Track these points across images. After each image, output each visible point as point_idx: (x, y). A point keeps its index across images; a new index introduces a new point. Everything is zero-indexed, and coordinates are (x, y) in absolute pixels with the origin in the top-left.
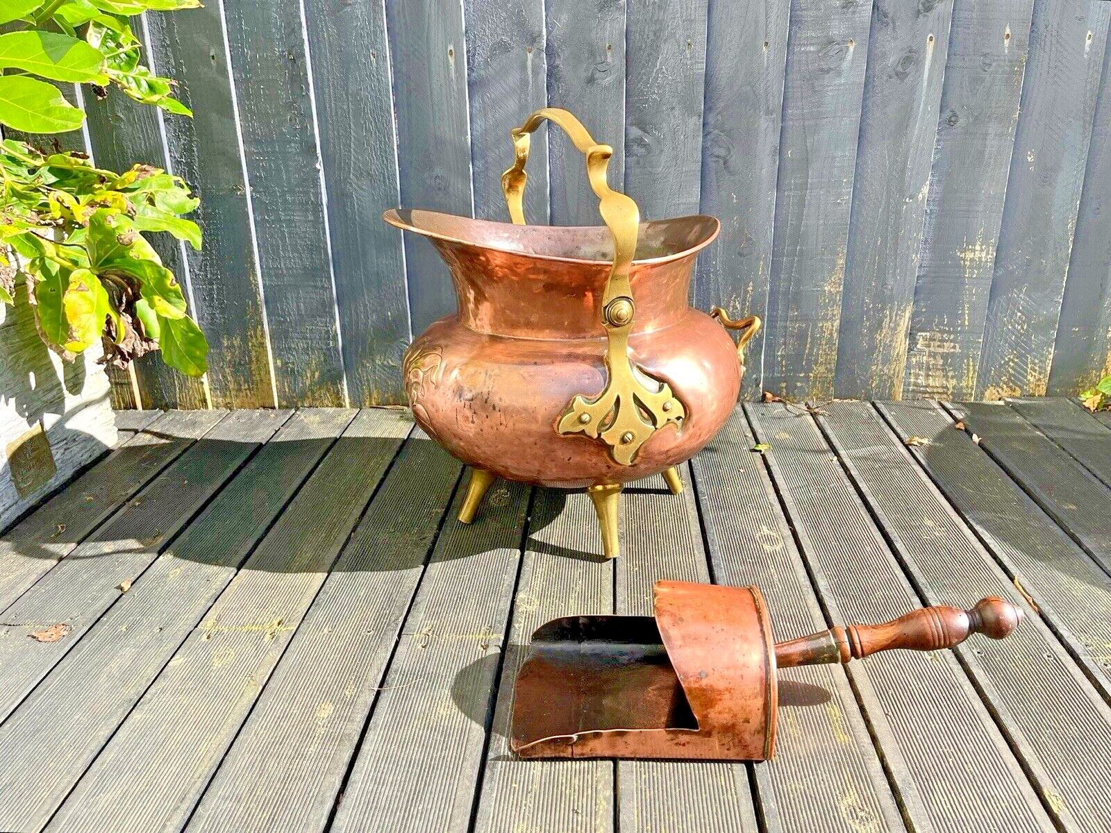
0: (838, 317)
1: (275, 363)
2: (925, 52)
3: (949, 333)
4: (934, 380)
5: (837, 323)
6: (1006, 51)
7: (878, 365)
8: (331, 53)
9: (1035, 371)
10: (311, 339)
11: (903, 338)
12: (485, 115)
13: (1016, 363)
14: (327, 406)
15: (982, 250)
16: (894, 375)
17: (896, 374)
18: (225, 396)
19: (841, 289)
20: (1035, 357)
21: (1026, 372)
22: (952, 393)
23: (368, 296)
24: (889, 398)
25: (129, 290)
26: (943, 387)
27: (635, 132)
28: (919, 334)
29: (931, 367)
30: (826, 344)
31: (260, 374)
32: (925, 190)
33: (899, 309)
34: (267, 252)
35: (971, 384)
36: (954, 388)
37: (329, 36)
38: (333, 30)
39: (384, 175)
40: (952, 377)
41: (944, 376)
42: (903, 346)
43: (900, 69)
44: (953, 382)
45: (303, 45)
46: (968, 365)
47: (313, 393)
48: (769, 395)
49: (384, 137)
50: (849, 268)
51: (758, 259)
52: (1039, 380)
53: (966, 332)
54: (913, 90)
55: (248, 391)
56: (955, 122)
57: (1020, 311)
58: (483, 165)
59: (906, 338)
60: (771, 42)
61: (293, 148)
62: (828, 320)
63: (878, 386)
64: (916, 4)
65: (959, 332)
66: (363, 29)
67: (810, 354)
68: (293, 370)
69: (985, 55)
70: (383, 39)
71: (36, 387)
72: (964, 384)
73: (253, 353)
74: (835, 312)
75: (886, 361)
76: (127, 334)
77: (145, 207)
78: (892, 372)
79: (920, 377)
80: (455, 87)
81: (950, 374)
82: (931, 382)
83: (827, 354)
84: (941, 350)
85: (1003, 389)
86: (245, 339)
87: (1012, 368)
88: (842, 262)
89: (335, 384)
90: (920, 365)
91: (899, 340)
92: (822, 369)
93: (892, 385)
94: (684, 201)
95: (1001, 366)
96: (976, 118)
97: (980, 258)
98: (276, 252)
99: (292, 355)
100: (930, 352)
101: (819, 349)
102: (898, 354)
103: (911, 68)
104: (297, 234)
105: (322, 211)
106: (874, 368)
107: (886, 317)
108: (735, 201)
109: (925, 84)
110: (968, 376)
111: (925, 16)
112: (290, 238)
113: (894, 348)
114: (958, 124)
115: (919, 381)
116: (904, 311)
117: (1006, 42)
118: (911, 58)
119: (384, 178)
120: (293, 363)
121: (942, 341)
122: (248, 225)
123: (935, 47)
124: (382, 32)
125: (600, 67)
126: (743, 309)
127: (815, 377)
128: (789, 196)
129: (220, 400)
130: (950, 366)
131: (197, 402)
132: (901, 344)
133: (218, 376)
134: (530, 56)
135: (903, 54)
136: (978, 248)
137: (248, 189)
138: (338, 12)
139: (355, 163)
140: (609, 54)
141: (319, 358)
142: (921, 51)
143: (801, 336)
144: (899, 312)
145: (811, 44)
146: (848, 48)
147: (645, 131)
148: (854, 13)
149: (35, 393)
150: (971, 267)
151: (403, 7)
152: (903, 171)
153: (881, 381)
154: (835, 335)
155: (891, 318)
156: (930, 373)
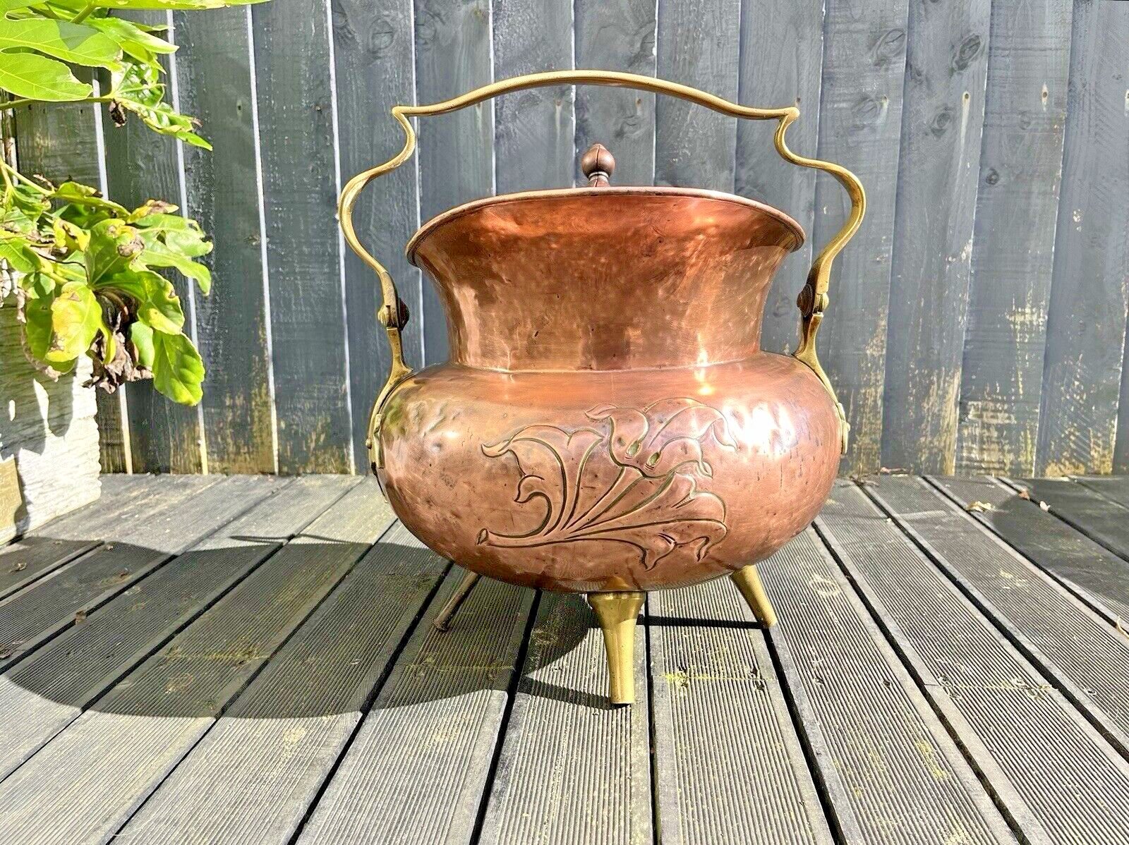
0: (882, 382)
1: (278, 424)
2: (961, 109)
3: (1003, 402)
4: (989, 455)
5: (881, 389)
6: (1045, 109)
7: (926, 436)
8: (358, 104)
9: (1099, 446)
10: (318, 399)
11: (953, 406)
12: (512, 168)
13: (1077, 437)
14: (331, 472)
15: (1032, 313)
16: (945, 447)
17: (947, 447)
18: (222, 460)
19: (884, 352)
20: (1098, 430)
21: (1090, 447)
22: (1010, 470)
24: (940, 473)
25: (126, 309)
26: (999, 462)
28: (970, 403)
29: (985, 439)
30: (870, 413)
31: (261, 436)
32: (969, 248)
33: (947, 375)
34: (278, 305)
35: (1030, 458)
36: (1011, 463)
37: (357, 89)
38: (361, 82)
40: (1009, 451)
41: (1000, 450)
42: (953, 416)
43: (936, 126)
44: (1011, 457)
45: (330, 97)
46: (1026, 438)
47: (317, 458)
49: (407, 187)
50: (891, 333)
52: (1104, 456)
53: (1022, 401)
54: (951, 146)
55: (247, 455)
56: (996, 181)
57: (1078, 380)
59: (956, 407)
60: (803, 98)
61: (314, 198)
62: (870, 387)
63: (928, 460)
64: (949, 63)
65: (1014, 402)
66: (391, 81)
67: (853, 423)
68: (296, 433)
69: (1023, 113)
70: (411, 90)
71: (15, 418)
72: (1022, 459)
73: (256, 414)
74: (879, 377)
75: (936, 431)
76: (118, 354)
77: (155, 243)
78: (942, 444)
79: (974, 451)
80: (481, 138)
81: (1007, 447)
82: (986, 457)
83: (872, 424)
84: (994, 421)
85: (1065, 466)
86: (248, 399)
87: (1074, 442)
88: (883, 323)
89: (340, 448)
90: (973, 438)
91: (949, 409)
92: (867, 440)
93: (944, 459)
95: (1061, 439)
96: (1017, 177)
97: (1031, 322)
98: (288, 306)
99: (297, 415)
100: (983, 423)
101: (862, 418)
102: (948, 425)
103: (948, 125)
104: (311, 286)
105: (339, 263)
106: (923, 439)
107: (933, 384)
109: (963, 141)
110: (1026, 450)
111: (959, 73)
112: (303, 290)
113: (944, 418)
114: (999, 183)
115: (973, 456)
116: (953, 377)
117: (1044, 100)
118: (947, 116)
119: (405, 230)
120: (297, 425)
121: (996, 411)
122: (261, 276)
123: (972, 105)
124: (411, 84)
125: (630, 121)
127: (859, 448)
129: (217, 464)
130: (1005, 439)
131: (192, 467)
132: (951, 414)
133: (216, 438)
134: (559, 109)
135: (941, 111)
136: (1028, 310)
137: (264, 241)
138: (368, 64)
139: (375, 215)
140: (639, 108)
141: (326, 419)
142: (957, 107)
144: (947, 379)
145: (844, 101)
146: (882, 105)
148: (887, 70)
149: (14, 423)
150: (1022, 331)
151: (433, 60)
152: (944, 229)
153: (930, 453)
154: (879, 402)
155: (939, 386)
156: (984, 447)
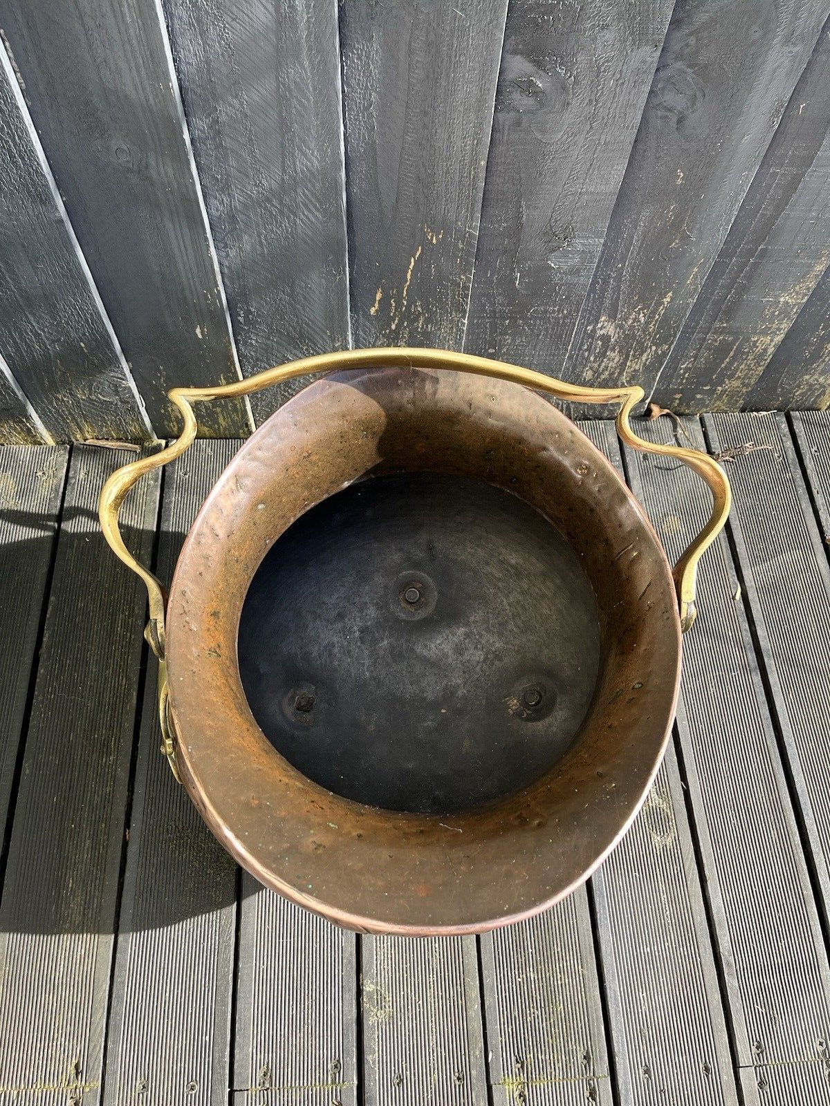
0: (784, 332)
5: (779, 338)
7: (814, 374)
12: (203, 33)
19: (804, 301)
23: (38, 323)
24: (811, 408)
27: (520, 66)
30: (753, 360)
39: (9, 151)
48: (656, 410)
51: (691, 265)
58: (210, 127)
62: (766, 335)
63: (802, 395)
67: (727, 368)
74: (783, 326)
83: (750, 369)
88: (821, 268)
89: (20, 422)
92: (736, 383)
94: (592, 189)
101: (741, 364)
106: (807, 377)
108: (679, 181)
126: (647, 323)
127: (724, 392)
128: (775, 174)
143: (724, 349)
147: (539, 64)
153: (809, 390)
154: (771, 350)
